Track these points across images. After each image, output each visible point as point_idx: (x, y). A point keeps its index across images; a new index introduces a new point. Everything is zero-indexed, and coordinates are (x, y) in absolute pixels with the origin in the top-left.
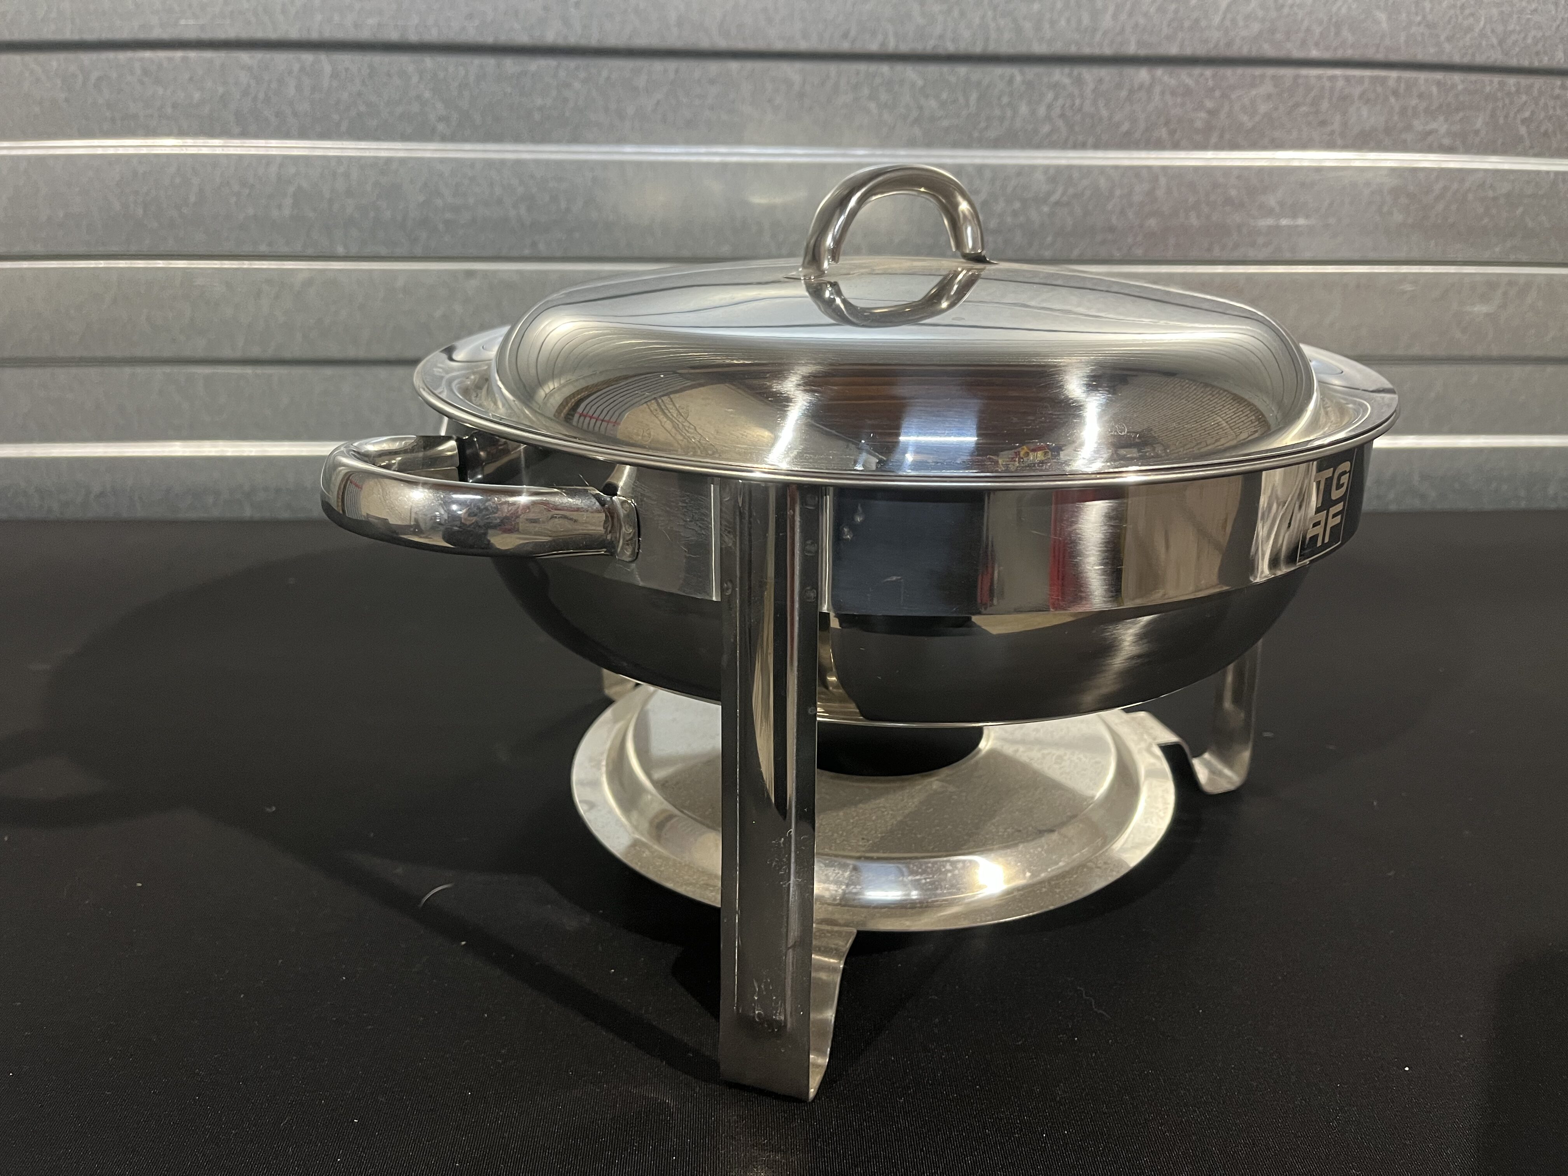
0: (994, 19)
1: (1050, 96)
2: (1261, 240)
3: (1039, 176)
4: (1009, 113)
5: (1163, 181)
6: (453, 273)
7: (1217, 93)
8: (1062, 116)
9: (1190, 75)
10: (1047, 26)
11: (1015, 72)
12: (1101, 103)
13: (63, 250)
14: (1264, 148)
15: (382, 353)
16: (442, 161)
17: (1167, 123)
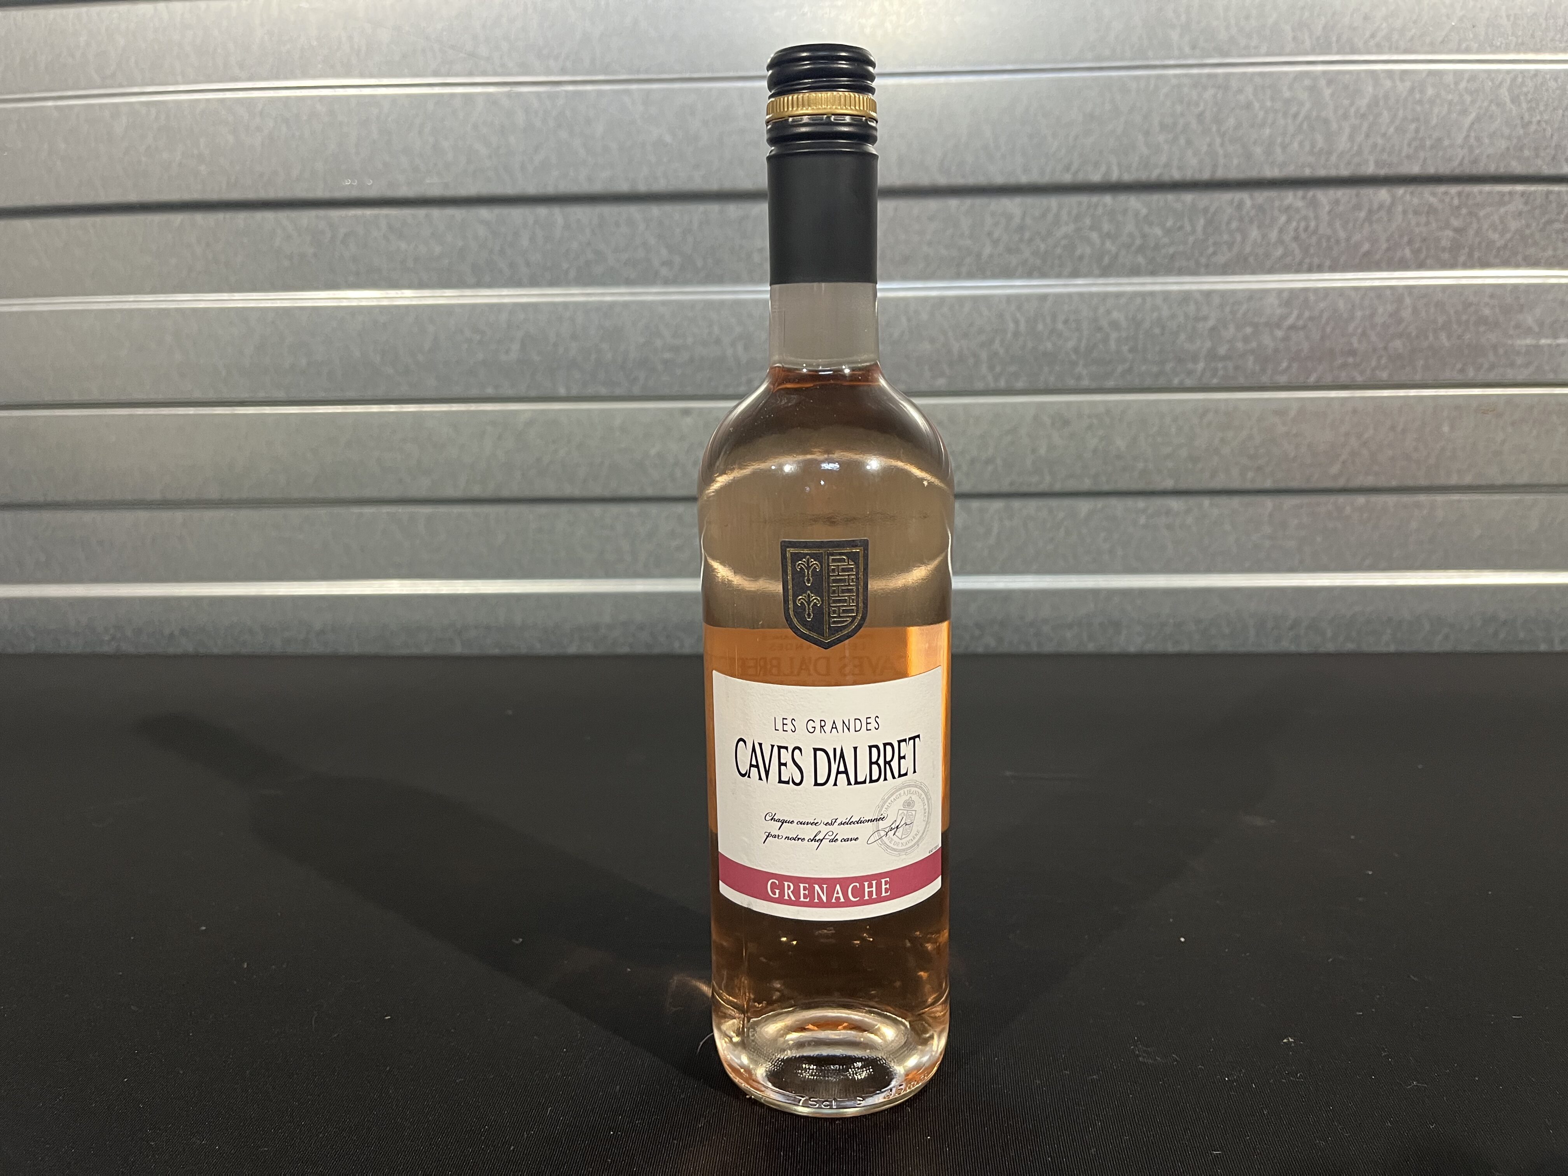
0: (1222, 145)
1: (1283, 219)
2: (1519, 361)
3: (1272, 300)
4: (1239, 238)
5: (1408, 301)
6: (670, 412)
7: (1464, 211)
8: (1296, 238)
9: (1434, 194)
10: (1278, 150)
11: (1244, 197)
12: (1338, 224)
13: (304, 396)
14: (1517, 266)
15: (597, 490)
16: (664, 303)
17: (1410, 242)
